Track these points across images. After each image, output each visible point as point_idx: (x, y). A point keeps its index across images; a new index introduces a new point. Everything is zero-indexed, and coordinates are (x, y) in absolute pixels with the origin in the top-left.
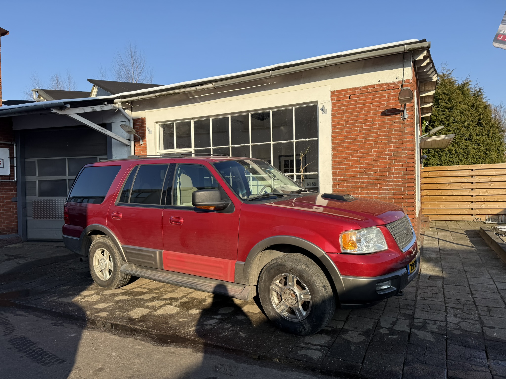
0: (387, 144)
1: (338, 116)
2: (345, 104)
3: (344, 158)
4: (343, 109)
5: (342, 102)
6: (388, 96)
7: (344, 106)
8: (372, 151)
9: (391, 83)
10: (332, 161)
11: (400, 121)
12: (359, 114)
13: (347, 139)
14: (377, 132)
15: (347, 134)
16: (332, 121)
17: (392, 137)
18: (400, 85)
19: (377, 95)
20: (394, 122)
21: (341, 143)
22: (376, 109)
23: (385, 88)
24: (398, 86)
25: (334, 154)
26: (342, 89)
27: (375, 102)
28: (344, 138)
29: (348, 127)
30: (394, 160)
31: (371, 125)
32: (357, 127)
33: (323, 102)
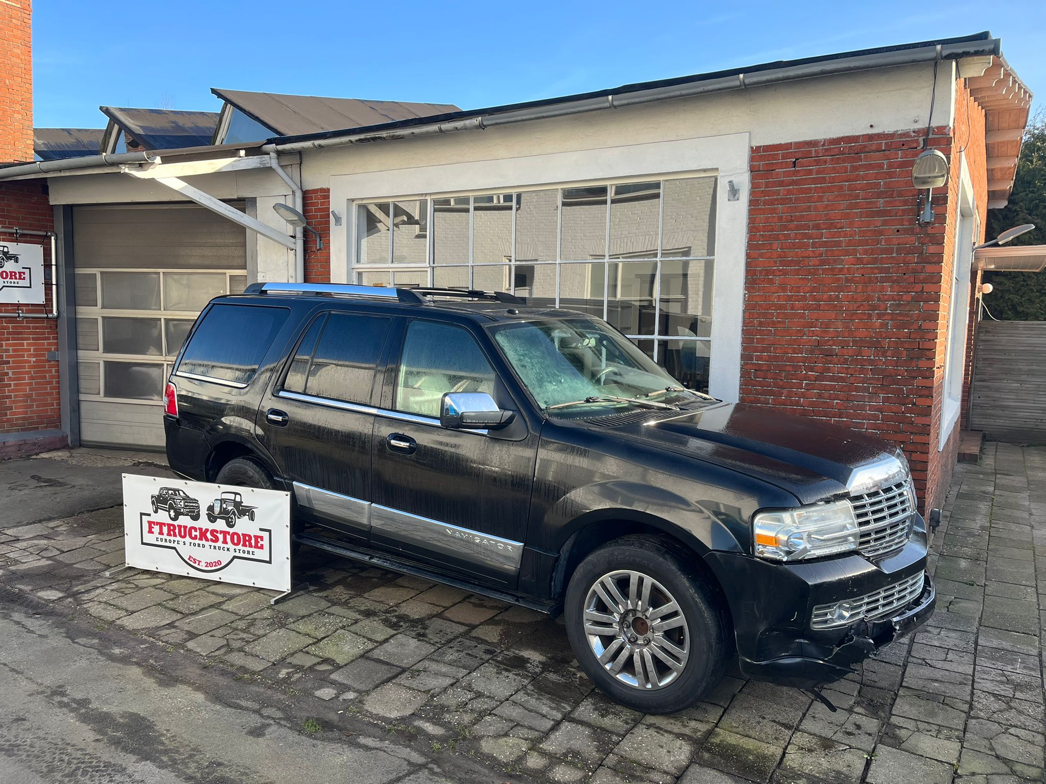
0: (877, 283)
1: (765, 209)
2: (783, 181)
3: (773, 308)
4: (778, 192)
5: (777, 174)
6: (890, 166)
7: (781, 184)
8: (838, 296)
9: (899, 133)
10: (744, 312)
11: (914, 228)
12: (815, 206)
13: (783, 263)
14: (854, 252)
15: (784, 252)
16: (749, 219)
17: (889, 267)
18: (921, 139)
19: (863, 163)
20: (898, 231)
21: (768, 272)
22: (857, 197)
23: (883, 144)
24: (917, 141)
25: (749, 297)
26: (778, 143)
27: (857, 178)
28: (776, 262)
29: (787, 237)
30: (890, 322)
31: (842, 233)
32: (809, 237)
33: (731, 173)
